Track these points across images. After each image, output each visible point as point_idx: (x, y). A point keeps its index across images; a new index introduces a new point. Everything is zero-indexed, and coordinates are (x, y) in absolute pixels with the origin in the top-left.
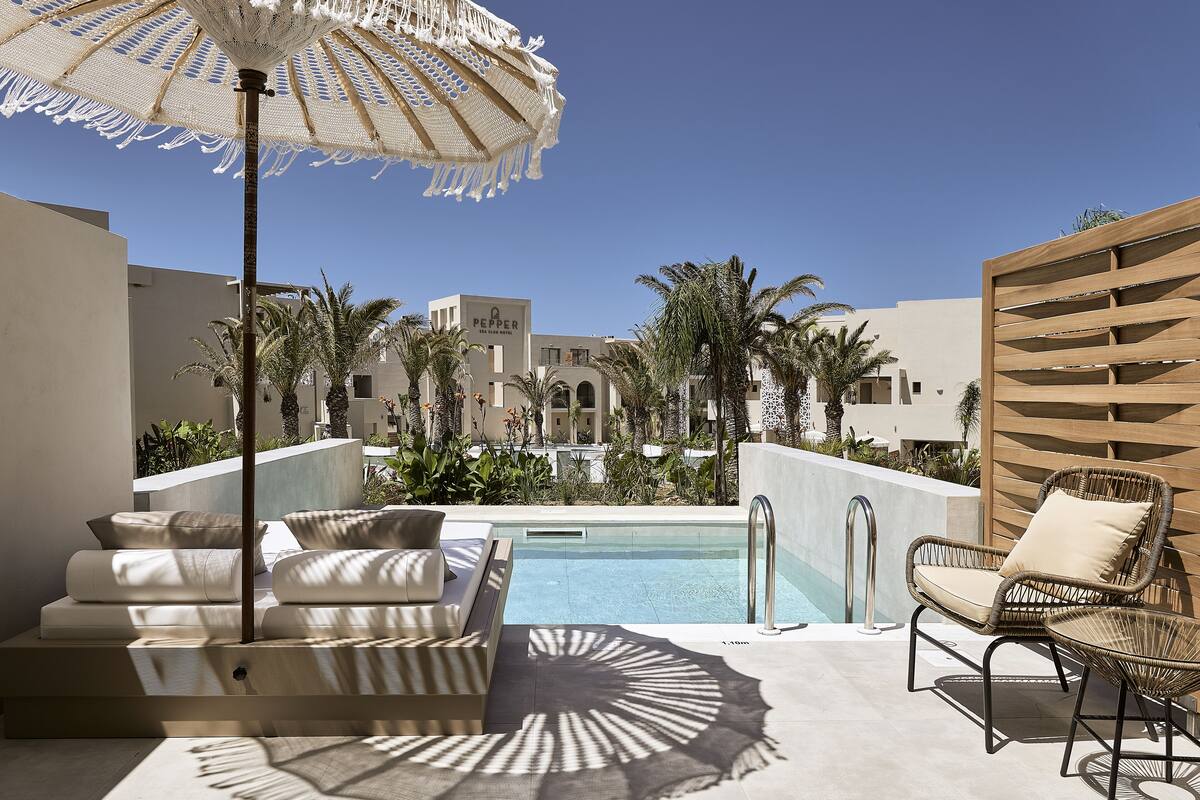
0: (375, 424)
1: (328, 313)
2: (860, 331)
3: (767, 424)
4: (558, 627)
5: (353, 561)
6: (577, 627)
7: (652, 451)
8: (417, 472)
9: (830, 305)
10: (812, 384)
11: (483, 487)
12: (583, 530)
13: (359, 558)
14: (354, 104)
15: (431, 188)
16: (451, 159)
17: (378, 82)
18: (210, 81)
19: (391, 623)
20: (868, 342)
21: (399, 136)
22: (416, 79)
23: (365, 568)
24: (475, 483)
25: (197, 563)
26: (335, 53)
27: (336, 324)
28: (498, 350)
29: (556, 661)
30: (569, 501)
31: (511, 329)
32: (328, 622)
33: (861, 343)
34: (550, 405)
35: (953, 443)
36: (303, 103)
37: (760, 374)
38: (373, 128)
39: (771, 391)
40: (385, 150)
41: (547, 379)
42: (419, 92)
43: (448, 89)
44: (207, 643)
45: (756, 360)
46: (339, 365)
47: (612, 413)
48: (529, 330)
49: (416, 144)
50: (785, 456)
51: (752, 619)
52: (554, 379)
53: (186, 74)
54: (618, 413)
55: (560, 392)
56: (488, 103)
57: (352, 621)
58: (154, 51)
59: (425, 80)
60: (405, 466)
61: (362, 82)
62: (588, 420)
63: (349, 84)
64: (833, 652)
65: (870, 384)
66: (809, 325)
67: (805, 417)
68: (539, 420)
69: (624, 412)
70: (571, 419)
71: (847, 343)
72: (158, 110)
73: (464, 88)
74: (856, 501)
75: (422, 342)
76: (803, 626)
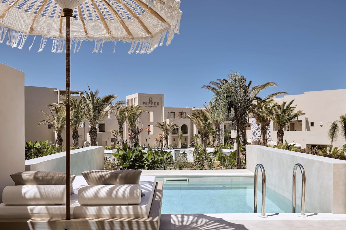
0: (106, 142)
1: (90, 100)
2: (291, 103)
3: (254, 139)
4: (179, 215)
5: (103, 189)
6: (186, 215)
7: (210, 150)
8: (124, 158)
9: (279, 93)
10: (271, 123)
11: (148, 163)
12: (187, 179)
13: (106, 187)
14: (102, 21)
15: (131, 50)
16: (138, 38)
17: (111, 12)
18: (50, 17)
19: (117, 212)
20: (293, 107)
21: (118, 31)
22: (125, 9)
23: (108, 191)
24: (145, 162)
25: (46, 191)
26: (95, 2)
27: (93, 105)
28: (152, 113)
29: (179, 227)
30: (180, 168)
31: (157, 105)
32: (94, 212)
33: (291, 108)
34: (171, 133)
35: (327, 145)
36: (83, 22)
37: (252, 120)
38: (109, 29)
39: (255, 127)
40: (113, 37)
41: (170, 124)
42: (126, 15)
43: (137, 12)
44: (49, 220)
45: (250, 115)
46: (94, 119)
47: (194, 135)
48: (163, 106)
49: (125, 34)
50: (265, 150)
51: (256, 212)
52: (173, 123)
53: (42, 15)
54: (197, 136)
55: (175, 129)
56: (152, 16)
57: (103, 212)
58: (31, 7)
59: (129, 10)
60: (120, 156)
61: (105, 12)
62: (185, 139)
63: (101, 14)
64: (289, 224)
65: (294, 123)
66: (270, 101)
67: (268, 136)
68: (167, 139)
69: (199, 135)
70: (179, 138)
71: (285, 108)
72: (32, 29)
73: (144, 11)
74: (297, 165)
75: (124, 111)
76: (277, 214)
